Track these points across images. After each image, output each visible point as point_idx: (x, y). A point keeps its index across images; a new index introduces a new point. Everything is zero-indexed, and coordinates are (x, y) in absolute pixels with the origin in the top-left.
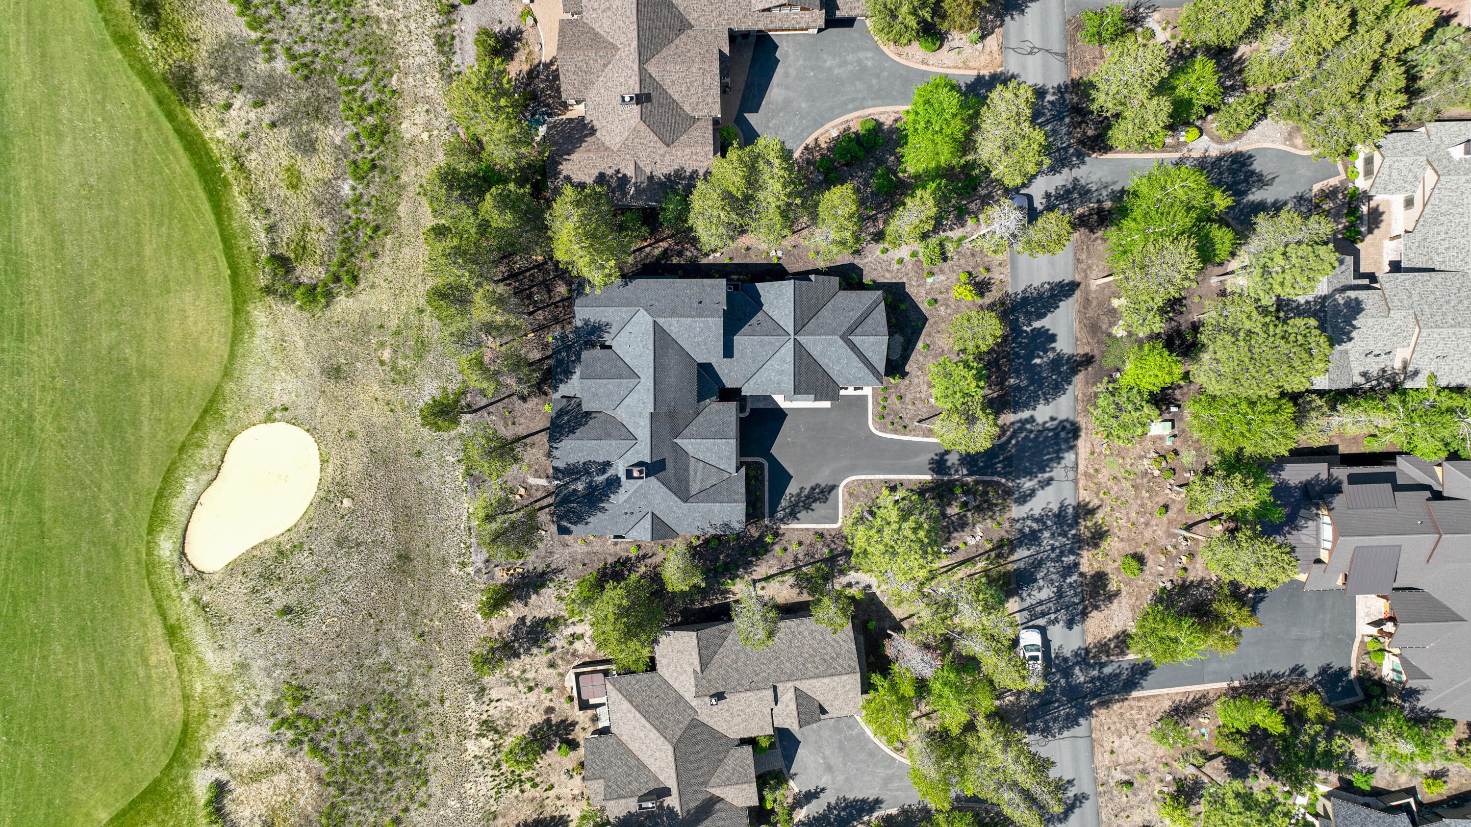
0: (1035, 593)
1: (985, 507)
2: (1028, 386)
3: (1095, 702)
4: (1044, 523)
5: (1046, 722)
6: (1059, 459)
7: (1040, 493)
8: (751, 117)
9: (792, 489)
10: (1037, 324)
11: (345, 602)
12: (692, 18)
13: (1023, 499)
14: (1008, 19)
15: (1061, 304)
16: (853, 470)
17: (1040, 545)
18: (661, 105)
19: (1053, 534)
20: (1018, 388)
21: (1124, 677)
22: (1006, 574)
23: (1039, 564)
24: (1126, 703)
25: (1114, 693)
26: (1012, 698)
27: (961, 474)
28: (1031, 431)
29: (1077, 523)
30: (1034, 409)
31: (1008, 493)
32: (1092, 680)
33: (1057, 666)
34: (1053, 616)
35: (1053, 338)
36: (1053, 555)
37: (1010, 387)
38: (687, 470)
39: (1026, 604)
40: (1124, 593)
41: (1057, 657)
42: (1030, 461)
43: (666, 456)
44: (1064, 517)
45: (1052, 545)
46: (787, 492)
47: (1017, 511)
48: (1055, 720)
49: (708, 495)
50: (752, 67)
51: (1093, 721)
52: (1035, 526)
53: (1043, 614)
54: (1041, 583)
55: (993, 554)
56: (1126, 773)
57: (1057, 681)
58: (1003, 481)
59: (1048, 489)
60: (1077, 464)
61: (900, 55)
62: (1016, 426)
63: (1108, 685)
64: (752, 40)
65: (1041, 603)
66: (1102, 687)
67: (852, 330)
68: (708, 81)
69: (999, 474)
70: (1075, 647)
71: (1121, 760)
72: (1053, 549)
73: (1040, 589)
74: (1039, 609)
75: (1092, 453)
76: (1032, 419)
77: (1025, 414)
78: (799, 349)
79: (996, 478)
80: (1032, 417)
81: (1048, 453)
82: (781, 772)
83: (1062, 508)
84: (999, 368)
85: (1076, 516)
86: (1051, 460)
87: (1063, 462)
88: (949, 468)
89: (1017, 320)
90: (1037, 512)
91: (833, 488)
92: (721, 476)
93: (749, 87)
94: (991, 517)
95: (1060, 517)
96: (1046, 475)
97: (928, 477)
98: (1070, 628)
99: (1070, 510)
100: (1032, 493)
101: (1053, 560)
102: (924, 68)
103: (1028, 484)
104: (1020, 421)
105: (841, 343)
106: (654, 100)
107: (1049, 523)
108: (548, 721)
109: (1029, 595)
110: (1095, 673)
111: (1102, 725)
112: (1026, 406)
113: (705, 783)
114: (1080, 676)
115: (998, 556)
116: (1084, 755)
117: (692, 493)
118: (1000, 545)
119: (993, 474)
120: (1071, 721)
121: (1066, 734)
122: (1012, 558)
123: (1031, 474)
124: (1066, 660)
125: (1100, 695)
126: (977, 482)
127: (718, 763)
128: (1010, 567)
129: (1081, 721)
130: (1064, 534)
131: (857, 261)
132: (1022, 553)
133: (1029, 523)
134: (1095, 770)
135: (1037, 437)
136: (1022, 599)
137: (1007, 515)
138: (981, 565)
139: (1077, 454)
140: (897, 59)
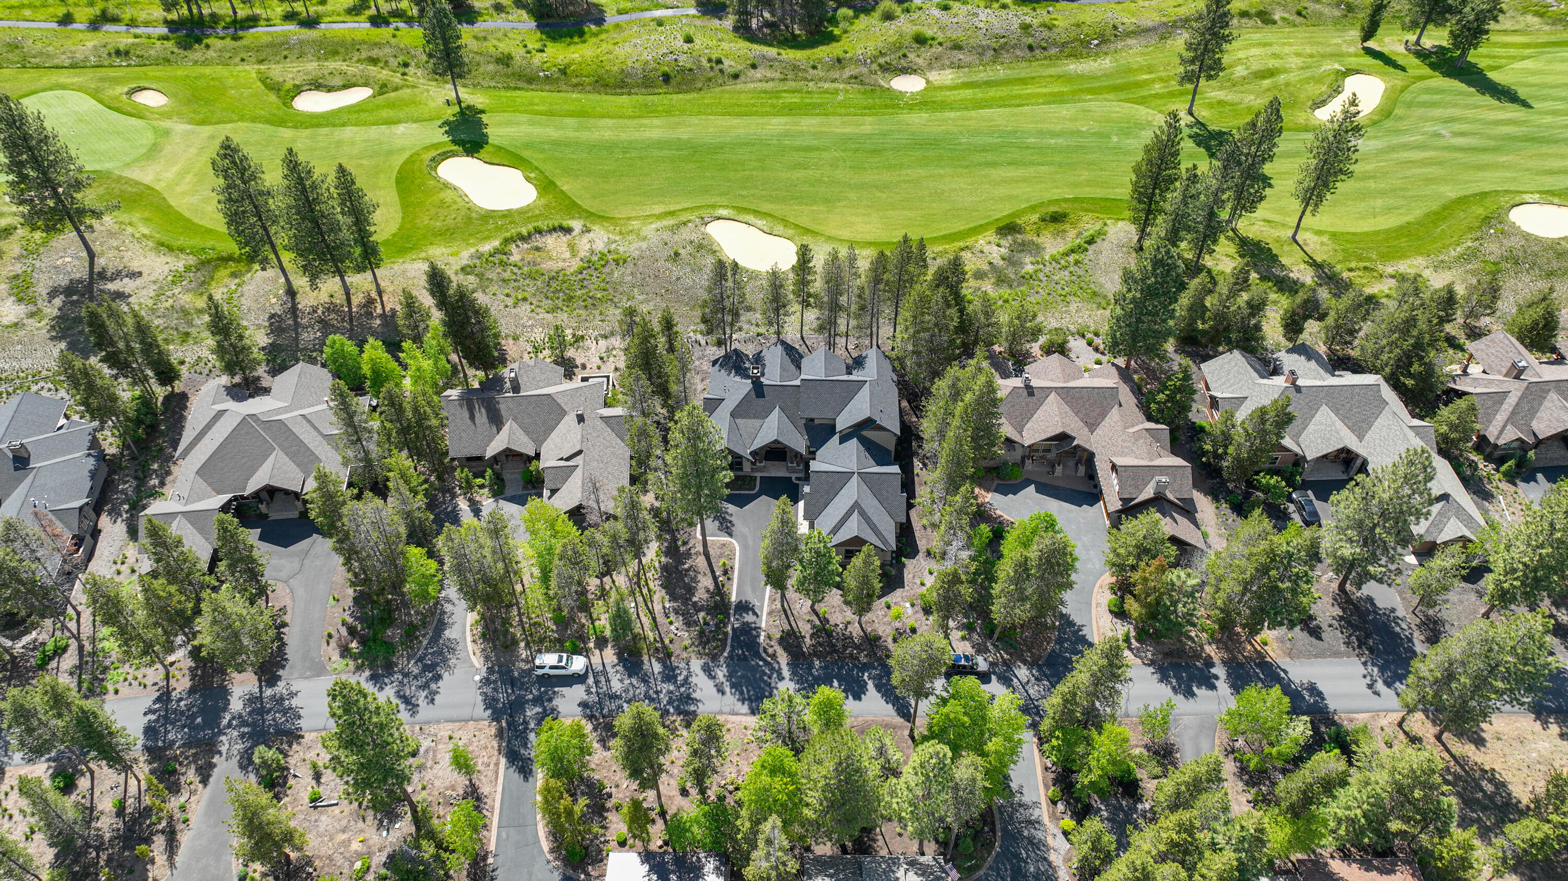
0: (618, 676)
1: (703, 639)
2: (812, 675)
3: (504, 724)
4: (683, 685)
5: (495, 682)
6: (743, 701)
7: (711, 683)
9: (731, 508)
10: (870, 685)
11: (678, 279)
13: (707, 670)
14: (1151, 670)
15: (890, 706)
16: (744, 547)
17: (663, 682)
18: (1027, 405)
19: (671, 692)
20: (811, 666)
21: (522, 751)
22: (639, 654)
23: (645, 681)
24: (496, 753)
25: (509, 742)
26: (524, 656)
27: (734, 622)
28: (770, 677)
29: (679, 714)
30: (791, 680)
31: (714, 658)
32: (526, 723)
33: (546, 692)
34: (594, 690)
35: (857, 697)
36: (651, 692)
37: (812, 661)
38: (755, 417)
39: (609, 669)
40: (605, 754)
41: (554, 692)
42: (742, 676)
43: (767, 398)
44: (687, 703)
45: (661, 692)
47: (696, 665)
48: (495, 690)
49: (734, 429)
50: (1072, 490)
51: (486, 723)
52: (680, 678)
53: (597, 682)
54: (627, 682)
55: (659, 645)
56: (427, 751)
57: (531, 692)
58: (725, 654)
59: (715, 690)
60: (737, 714)
61: (1101, 587)
62: (776, 666)
63: (517, 737)
64: (1094, 491)
65: (608, 681)
66: (516, 731)
67: (863, 514)
69: (732, 651)
70: (560, 709)
71: (440, 746)
72: (657, 692)
73: (621, 681)
74: (602, 679)
75: (746, 728)
76: (781, 678)
77: (786, 673)
79: (728, 649)
80: (783, 678)
81: (748, 691)
82: (502, 493)
83: (695, 701)
84: (830, 653)
85: (686, 713)
86: (742, 693)
87: (740, 703)
88: (741, 615)
89: (875, 669)
90: (693, 680)
91: (730, 535)
92: (748, 441)
93: (1056, 488)
94: (693, 644)
95: (688, 699)
96: (728, 690)
97: (733, 598)
98: (579, 705)
99: (692, 708)
100: (712, 677)
101: (647, 692)
103: (721, 673)
104: (780, 669)
105: (851, 503)
107: (683, 689)
108: (577, 367)
109: (617, 672)
110: (532, 725)
111: (480, 730)
112: (794, 674)
113: (515, 419)
114: (531, 711)
115: (657, 649)
116: (455, 714)
117: (738, 421)
118: (669, 655)
119: (732, 646)
120: (490, 703)
121: (480, 698)
122: (653, 660)
123: (729, 677)
124: (550, 700)
125: (509, 729)
126: (726, 634)
127: (527, 432)
128: (645, 658)
129: (489, 712)
130: (670, 702)
132: (657, 667)
133: (685, 673)
134: (438, 722)
135: (765, 682)
136: (614, 666)
137: (693, 655)
138: (651, 635)
139: (745, 715)
140: (1097, 585)
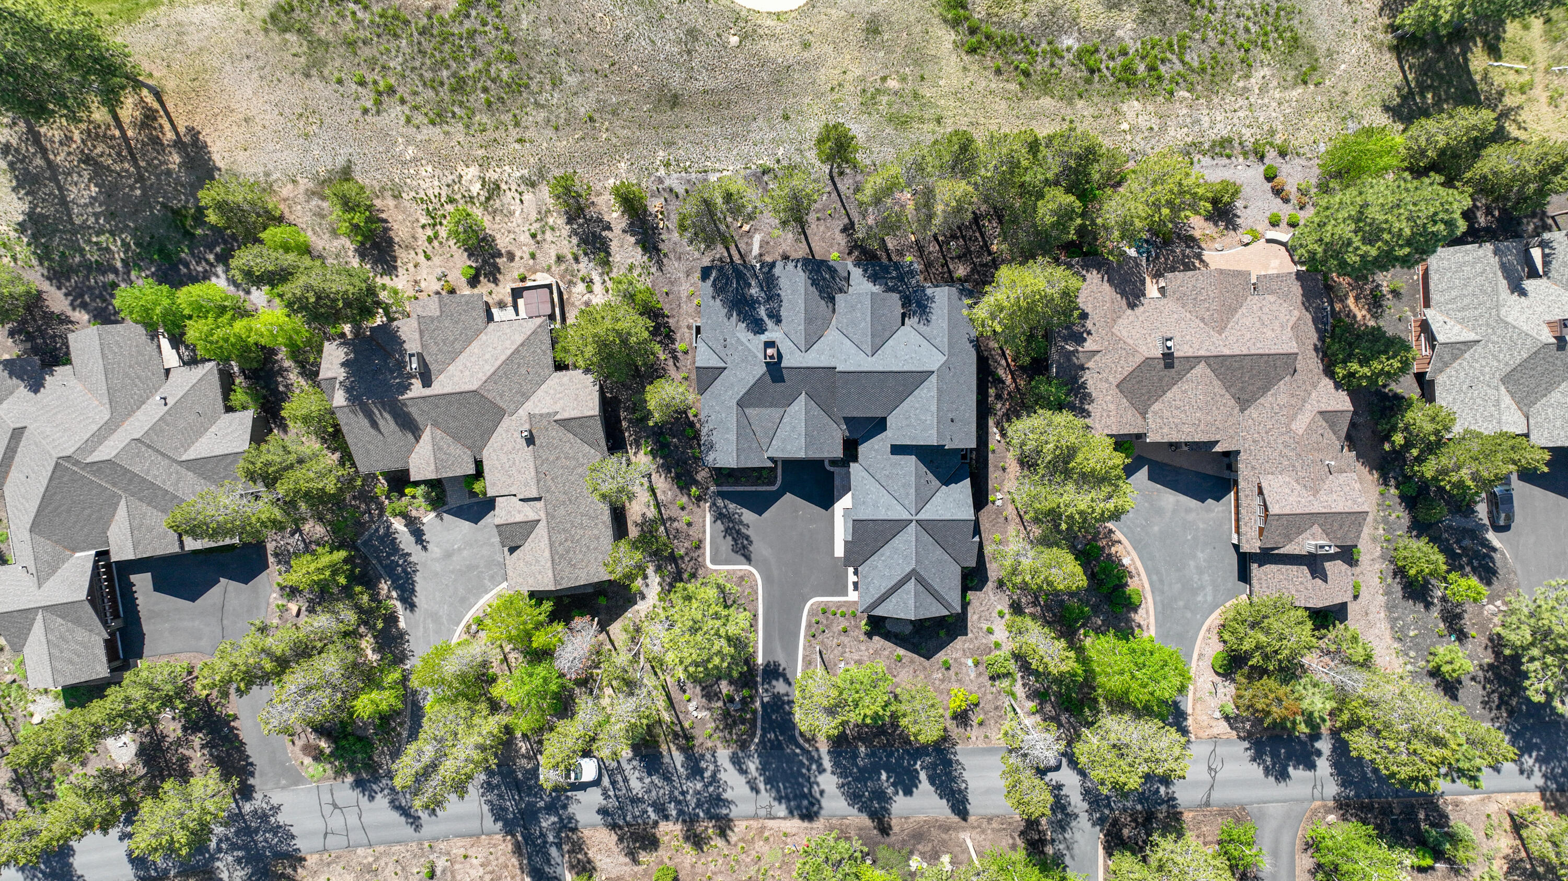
0: (637, 774)
1: (728, 721)
2: (857, 766)
3: (520, 838)
4: (710, 784)
5: (498, 786)
6: (779, 799)
7: (742, 780)
8: (1144, 472)
9: (748, 516)
10: (923, 776)
11: (627, 38)
12: (1252, 411)
13: (736, 761)
14: (1246, 744)
15: (945, 801)
16: (767, 580)
17: (688, 778)
18: (1161, 380)
19: (699, 793)
20: (855, 755)
21: (547, 869)
22: (656, 744)
23: (667, 778)
24: (518, 872)
25: (529, 858)
26: (523, 750)
27: (763, 695)
28: (809, 770)
29: (711, 818)
30: (833, 773)
31: (744, 745)
32: (543, 835)
33: (558, 797)
34: (611, 793)
35: (908, 792)
36: (676, 793)
37: (856, 747)
38: (772, 405)
39: (624, 765)
40: (636, 868)
41: (568, 798)
42: (777, 768)
43: (788, 383)
44: (717, 805)
45: (687, 792)
46: (744, 510)
47: (724, 755)
48: (500, 796)
49: (745, 429)
50: (1197, 474)
51: (499, 837)
52: (707, 774)
53: (613, 783)
54: (647, 780)
55: (678, 728)
56: (444, 871)
57: (542, 798)
58: (756, 740)
59: (747, 789)
60: (774, 818)
61: (1209, 630)
62: (814, 754)
63: (538, 852)
64: (1226, 474)
65: (626, 780)
66: (535, 846)
67: (921, 581)
68: (1186, 429)
69: (763, 736)
70: (578, 817)
71: (457, 866)
72: (683, 793)
73: (641, 779)
74: (619, 778)
75: (786, 835)
76: (821, 771)
77: (827, 763)
78: (899, 526)
79: (759, 732)
80: (824, 770)
81: (785, 788)
82: (444, 504)
83: (727, 803)
84: (876, 735)
85: (717, 818)
86: (778, 791)
87: (776, 803)
88: (769, 683)
89: (928, 755)
90: (722, 776)
91: (748, 559)
92: (764, 441)
93: (1177, 470)
94: (717, 727)
95: (718, 800)
96: (762, 786)
97: (760, 660)
98: (598, 812)
99: (724, 811)
100: (743, 772)
101: (671, 792)
102: (1195, 656)
103: (752, 766)
104: (820, 758)
105: (908, 570)
106: (1166, 372)
107: (711, 789)
108: (500, 255)
109: (634, 768)
110: (551, 838)
111: (495, 846)
112: (836, 764)
113: (436, 424)
114: (547, 822)
115: (676, 735)
116: (462, 827)
117: (747, 411)
118: (688, 738)
119: (763, 729)
120: (499, 813)
121: (486, 808)
122: (673, 748)
123: (763, 769)
124: (565, 807)
125: (527, 844)
126: (755, 712)
127: (456, 437)
128: (664, 747)
129: (500, 824)
130: (699, 805)
131: (990, 585)
132: (679, 758)
133: (712, 767)
134: (446, 838)
135: (803, 775)
136: (629, 761)
137: (719, 745)
138: (666, 717)
139: (784, 818)
140: (1205, 628)
